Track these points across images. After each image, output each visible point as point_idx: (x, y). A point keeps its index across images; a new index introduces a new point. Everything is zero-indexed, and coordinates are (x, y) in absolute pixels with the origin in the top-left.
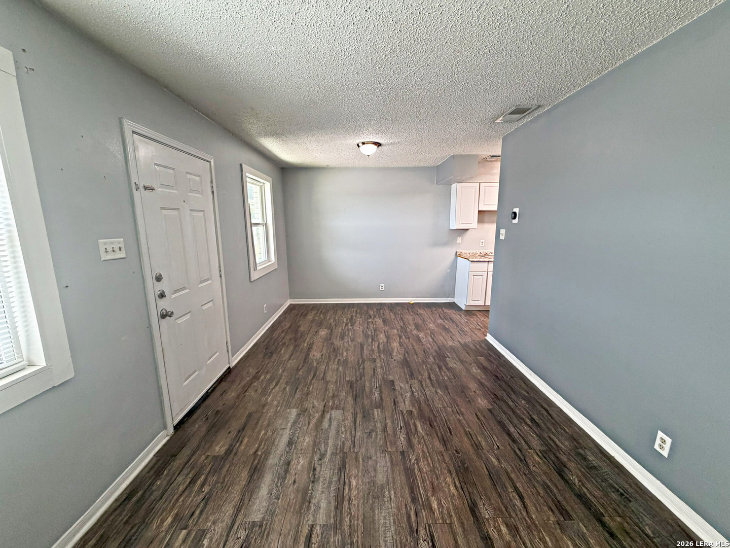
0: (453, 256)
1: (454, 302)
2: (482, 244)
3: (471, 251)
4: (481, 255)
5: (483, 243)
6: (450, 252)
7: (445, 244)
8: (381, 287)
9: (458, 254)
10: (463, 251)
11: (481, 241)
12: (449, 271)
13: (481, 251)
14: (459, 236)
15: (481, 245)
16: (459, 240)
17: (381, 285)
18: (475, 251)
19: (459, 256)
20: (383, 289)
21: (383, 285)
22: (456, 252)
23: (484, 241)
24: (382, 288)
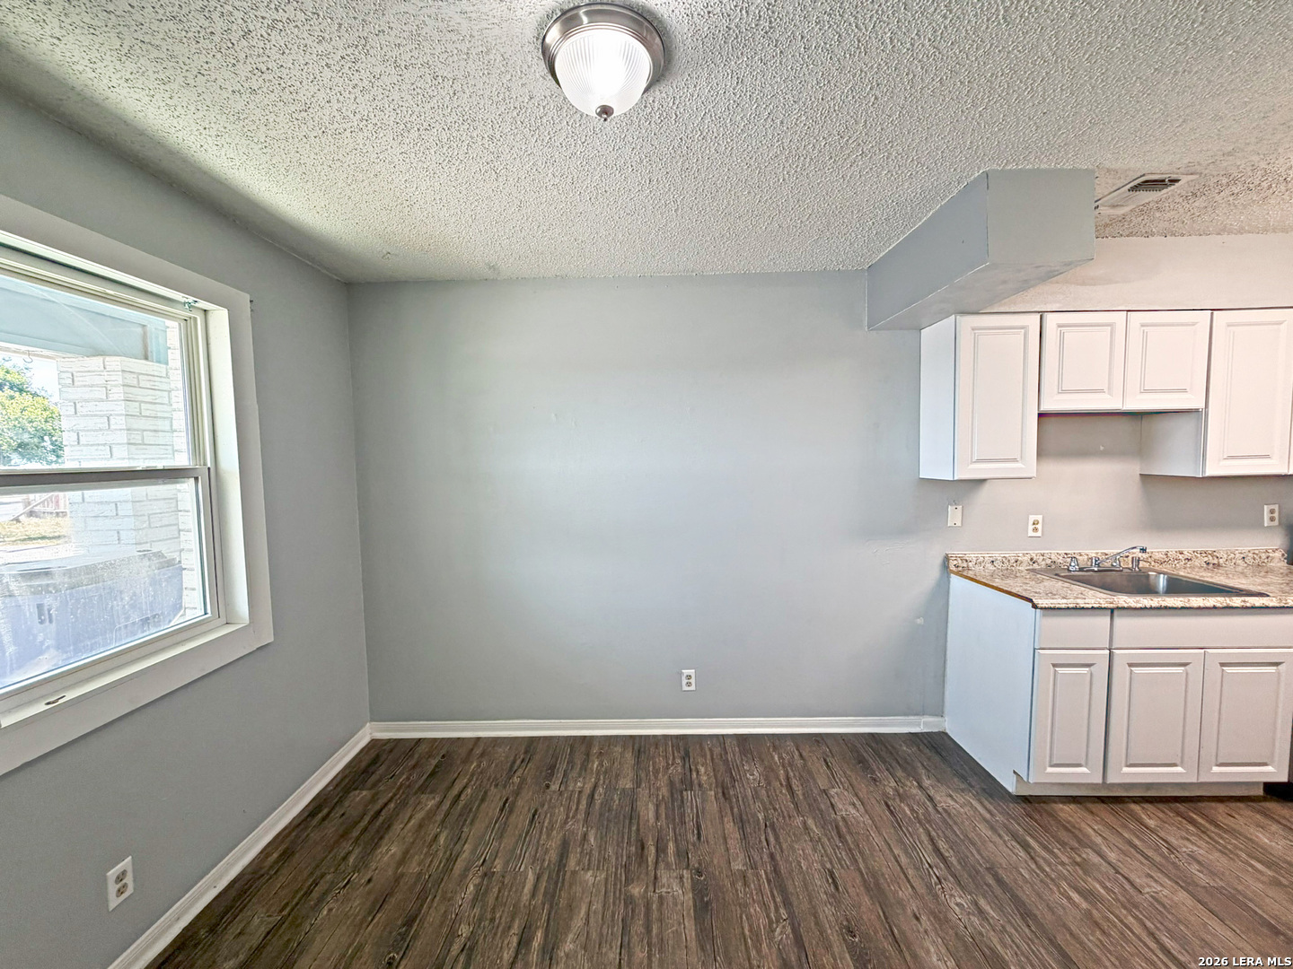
0: (934, 572)
1: (946, 734)
2: (1036, 530)
3: (997, 555)
4: (1035, 566)
5: (1039, 526)
6: (922, 558)
7: (904, 531)
8: (685, 681)
9: (952, 563)
10: (972, 556)
11: (1032, 518)
12: (920, 621)
13: (1033, 553)
14: (955, 503)
15: (1031, 533)
16: (954, 515)
17: (686, 672)
18: (1011, 555)
19: (959, 574)
20: (693, 688)
21: (691, 672)
22: (947, 559)
23: (1039, 518)
24: (689, 684)
